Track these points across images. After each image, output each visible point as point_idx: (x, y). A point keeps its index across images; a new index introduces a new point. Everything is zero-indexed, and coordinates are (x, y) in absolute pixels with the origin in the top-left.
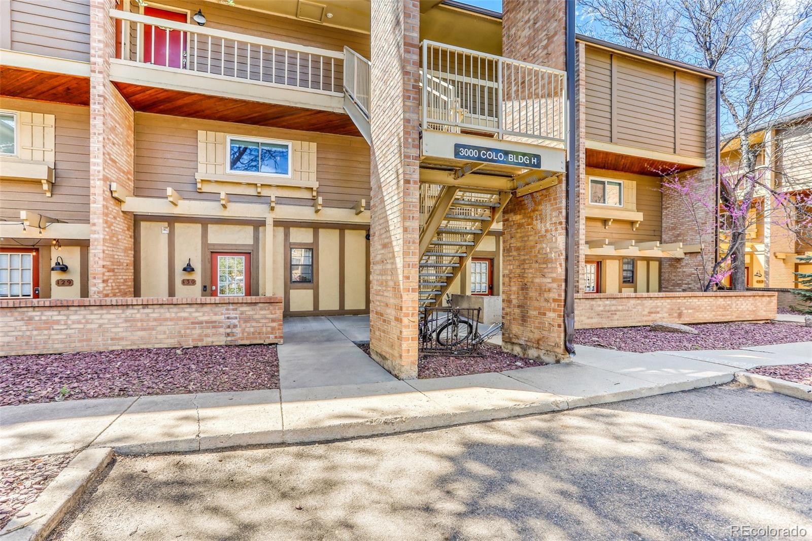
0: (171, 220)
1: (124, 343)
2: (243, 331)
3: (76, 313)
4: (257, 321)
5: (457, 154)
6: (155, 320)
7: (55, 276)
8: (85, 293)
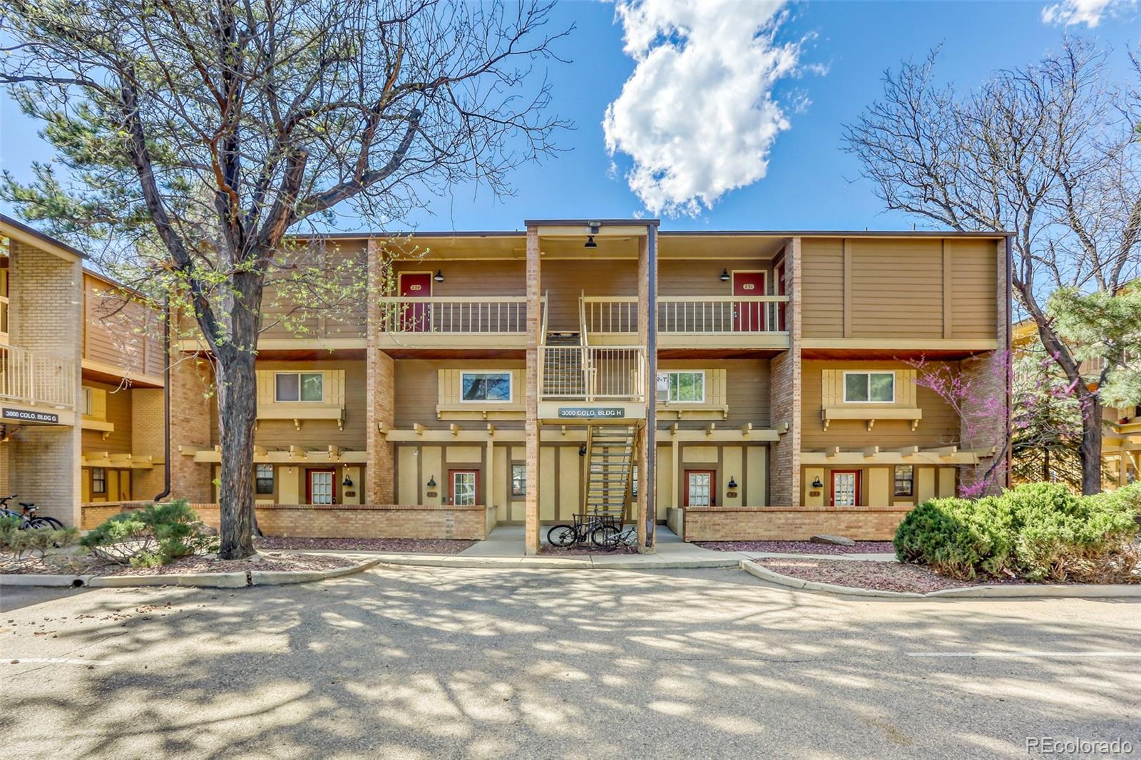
0: (420, 445)
1: (386, 534)
2: (458, 529)
3: (360, 514)
4: (466, 523)
5: (560, 415)
6: (403, 520)
7: (345, 489)
8: (363, 501)
